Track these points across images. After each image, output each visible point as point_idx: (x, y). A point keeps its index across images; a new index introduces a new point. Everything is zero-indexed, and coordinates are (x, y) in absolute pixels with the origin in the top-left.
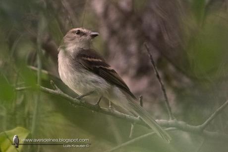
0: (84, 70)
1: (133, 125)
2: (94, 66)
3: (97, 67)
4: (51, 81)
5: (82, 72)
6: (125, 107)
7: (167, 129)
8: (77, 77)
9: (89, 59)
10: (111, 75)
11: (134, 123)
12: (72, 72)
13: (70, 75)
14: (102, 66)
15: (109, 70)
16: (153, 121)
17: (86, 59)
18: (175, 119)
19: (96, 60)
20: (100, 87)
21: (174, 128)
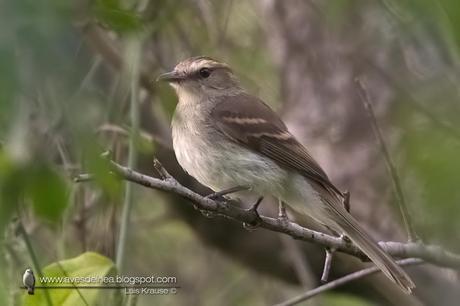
0: (227, 145)
1: (330, 252)
2: (249, 134)
3: (256, 135)
4: (156, 161)
5: (224, 149)
6: (316, 216)
7: (403, 262)
8: (212, 160)
9: (238, 120)
10: (287, 149)
11: (333, 250)
12: (202, 150)
13: (198, 156)
14: (267, 134)
15: (282, 141)
16: (372, 244)
17: (231, 120)
18: (420, 241)
19: (254, 121)
20: (264, 179)
21: (418, 260)
